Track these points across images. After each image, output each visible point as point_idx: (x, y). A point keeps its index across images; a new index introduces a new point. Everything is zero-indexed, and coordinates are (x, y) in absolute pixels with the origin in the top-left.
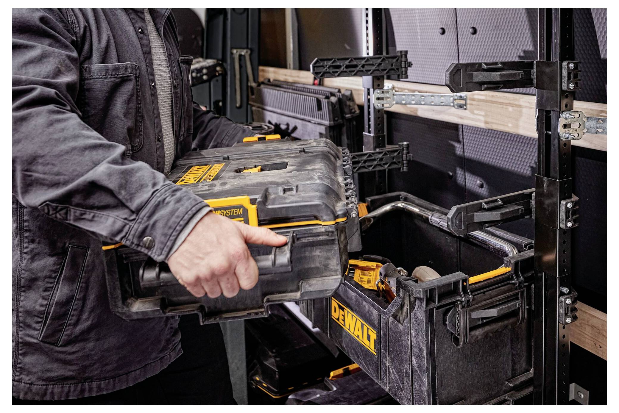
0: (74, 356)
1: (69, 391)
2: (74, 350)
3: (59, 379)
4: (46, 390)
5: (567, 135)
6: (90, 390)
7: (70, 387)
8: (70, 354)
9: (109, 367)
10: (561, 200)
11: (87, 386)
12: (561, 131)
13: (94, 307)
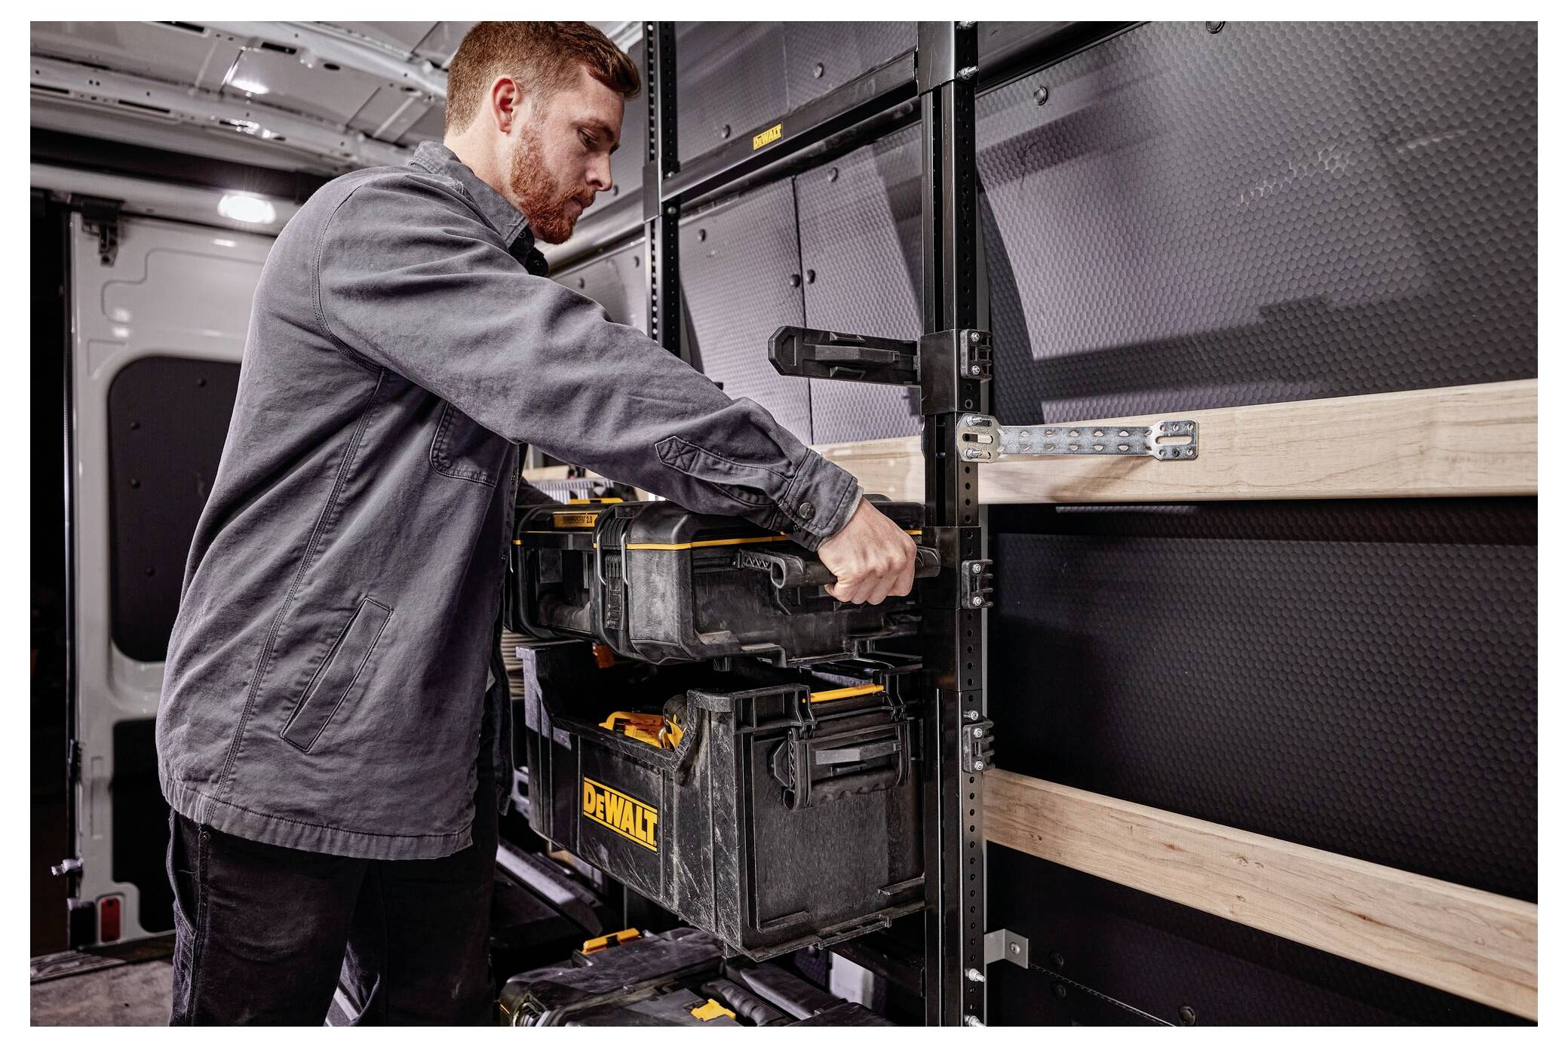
0: (326, 777)
1: (301, 835)
2: (329, 766)
3: (291, 811)
4: (267, 824)
5: (970, 452)
6: (332, 842)
7: (303, 828)
8: (321, 771)
9: (370, 814)
10: (962, 560)
11: (328, 837)
12: (961, 445)
13: (378, 703)
